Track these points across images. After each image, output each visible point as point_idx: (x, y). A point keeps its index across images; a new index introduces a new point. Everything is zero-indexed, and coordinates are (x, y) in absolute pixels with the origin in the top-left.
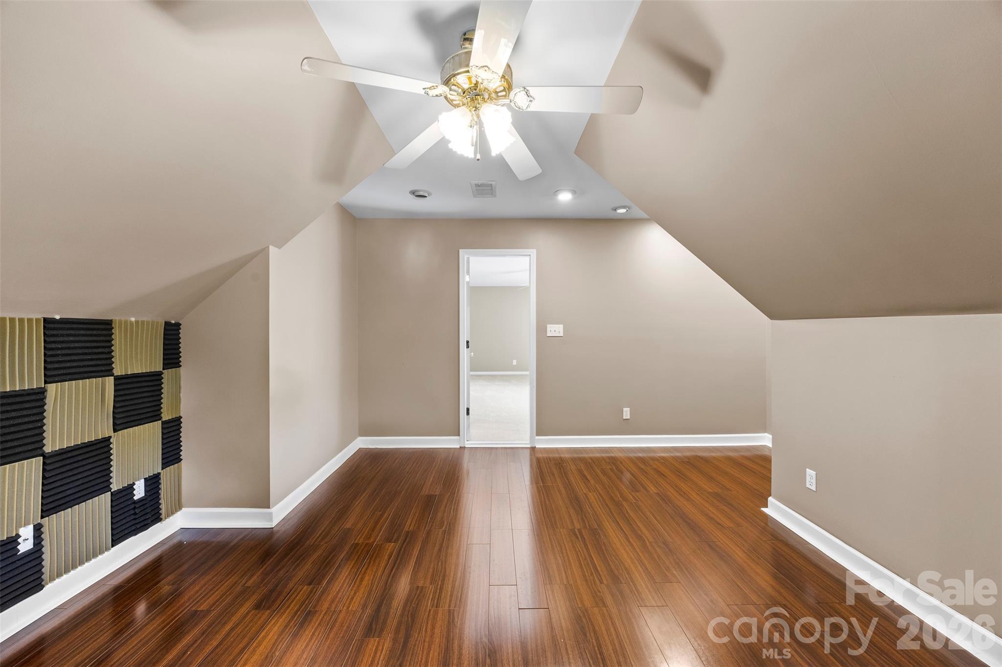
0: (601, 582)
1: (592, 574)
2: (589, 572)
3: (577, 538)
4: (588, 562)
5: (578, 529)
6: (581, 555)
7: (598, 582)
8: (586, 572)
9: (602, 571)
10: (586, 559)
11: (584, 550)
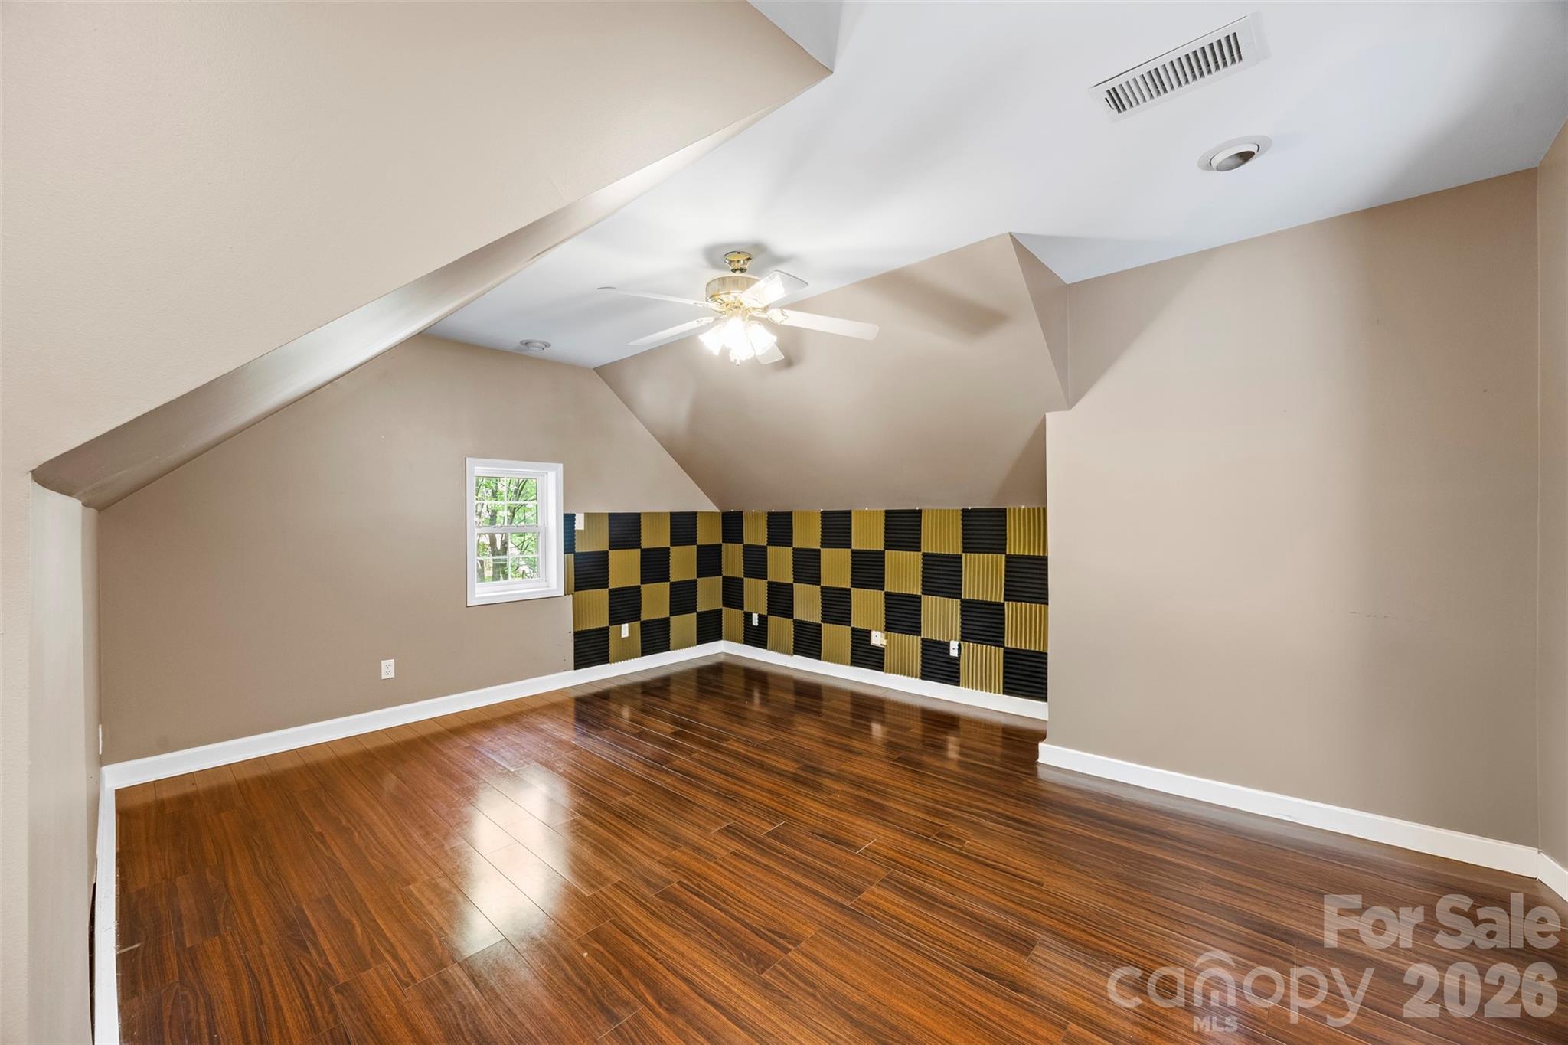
0: (681, 883)
1: (699, 886)
2: (704, 887)
3: (770, 931)
4: (718, 899)
5: (790, 950)
6: (735, 904)
7: (683, 880)
8: (707, 884)
9: (690, 897)
10: (724, 902)
11: (741, 916)
